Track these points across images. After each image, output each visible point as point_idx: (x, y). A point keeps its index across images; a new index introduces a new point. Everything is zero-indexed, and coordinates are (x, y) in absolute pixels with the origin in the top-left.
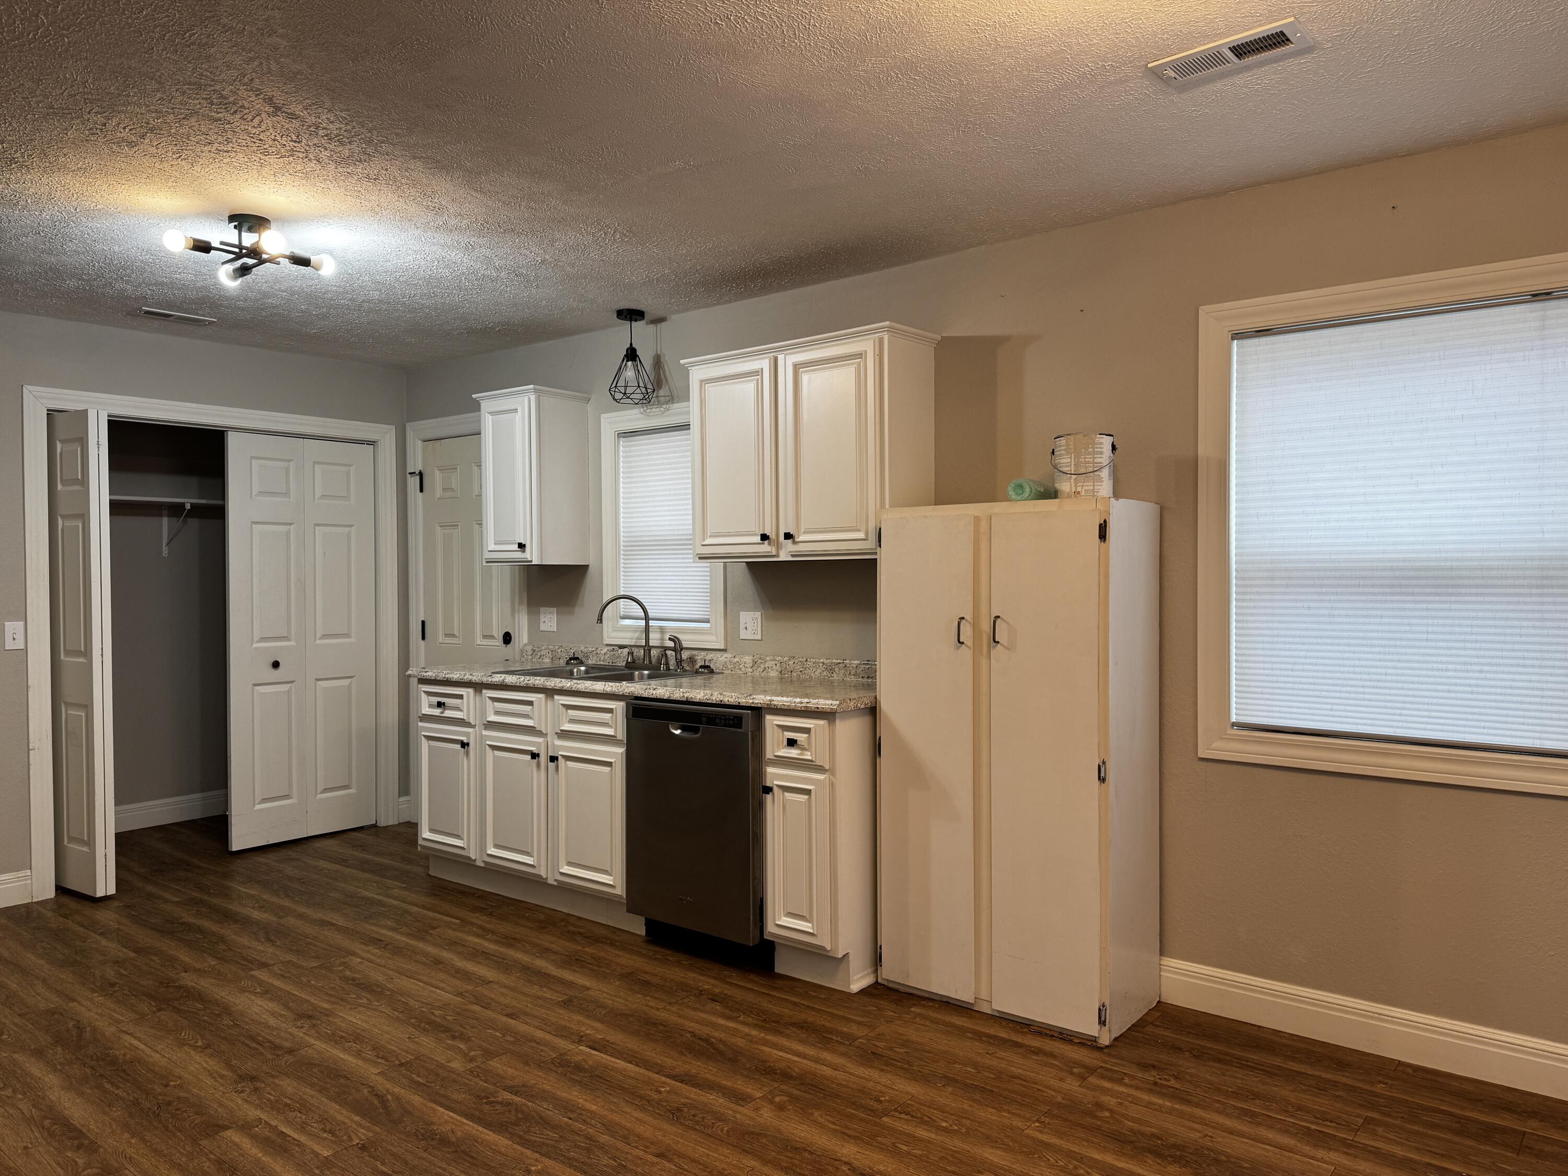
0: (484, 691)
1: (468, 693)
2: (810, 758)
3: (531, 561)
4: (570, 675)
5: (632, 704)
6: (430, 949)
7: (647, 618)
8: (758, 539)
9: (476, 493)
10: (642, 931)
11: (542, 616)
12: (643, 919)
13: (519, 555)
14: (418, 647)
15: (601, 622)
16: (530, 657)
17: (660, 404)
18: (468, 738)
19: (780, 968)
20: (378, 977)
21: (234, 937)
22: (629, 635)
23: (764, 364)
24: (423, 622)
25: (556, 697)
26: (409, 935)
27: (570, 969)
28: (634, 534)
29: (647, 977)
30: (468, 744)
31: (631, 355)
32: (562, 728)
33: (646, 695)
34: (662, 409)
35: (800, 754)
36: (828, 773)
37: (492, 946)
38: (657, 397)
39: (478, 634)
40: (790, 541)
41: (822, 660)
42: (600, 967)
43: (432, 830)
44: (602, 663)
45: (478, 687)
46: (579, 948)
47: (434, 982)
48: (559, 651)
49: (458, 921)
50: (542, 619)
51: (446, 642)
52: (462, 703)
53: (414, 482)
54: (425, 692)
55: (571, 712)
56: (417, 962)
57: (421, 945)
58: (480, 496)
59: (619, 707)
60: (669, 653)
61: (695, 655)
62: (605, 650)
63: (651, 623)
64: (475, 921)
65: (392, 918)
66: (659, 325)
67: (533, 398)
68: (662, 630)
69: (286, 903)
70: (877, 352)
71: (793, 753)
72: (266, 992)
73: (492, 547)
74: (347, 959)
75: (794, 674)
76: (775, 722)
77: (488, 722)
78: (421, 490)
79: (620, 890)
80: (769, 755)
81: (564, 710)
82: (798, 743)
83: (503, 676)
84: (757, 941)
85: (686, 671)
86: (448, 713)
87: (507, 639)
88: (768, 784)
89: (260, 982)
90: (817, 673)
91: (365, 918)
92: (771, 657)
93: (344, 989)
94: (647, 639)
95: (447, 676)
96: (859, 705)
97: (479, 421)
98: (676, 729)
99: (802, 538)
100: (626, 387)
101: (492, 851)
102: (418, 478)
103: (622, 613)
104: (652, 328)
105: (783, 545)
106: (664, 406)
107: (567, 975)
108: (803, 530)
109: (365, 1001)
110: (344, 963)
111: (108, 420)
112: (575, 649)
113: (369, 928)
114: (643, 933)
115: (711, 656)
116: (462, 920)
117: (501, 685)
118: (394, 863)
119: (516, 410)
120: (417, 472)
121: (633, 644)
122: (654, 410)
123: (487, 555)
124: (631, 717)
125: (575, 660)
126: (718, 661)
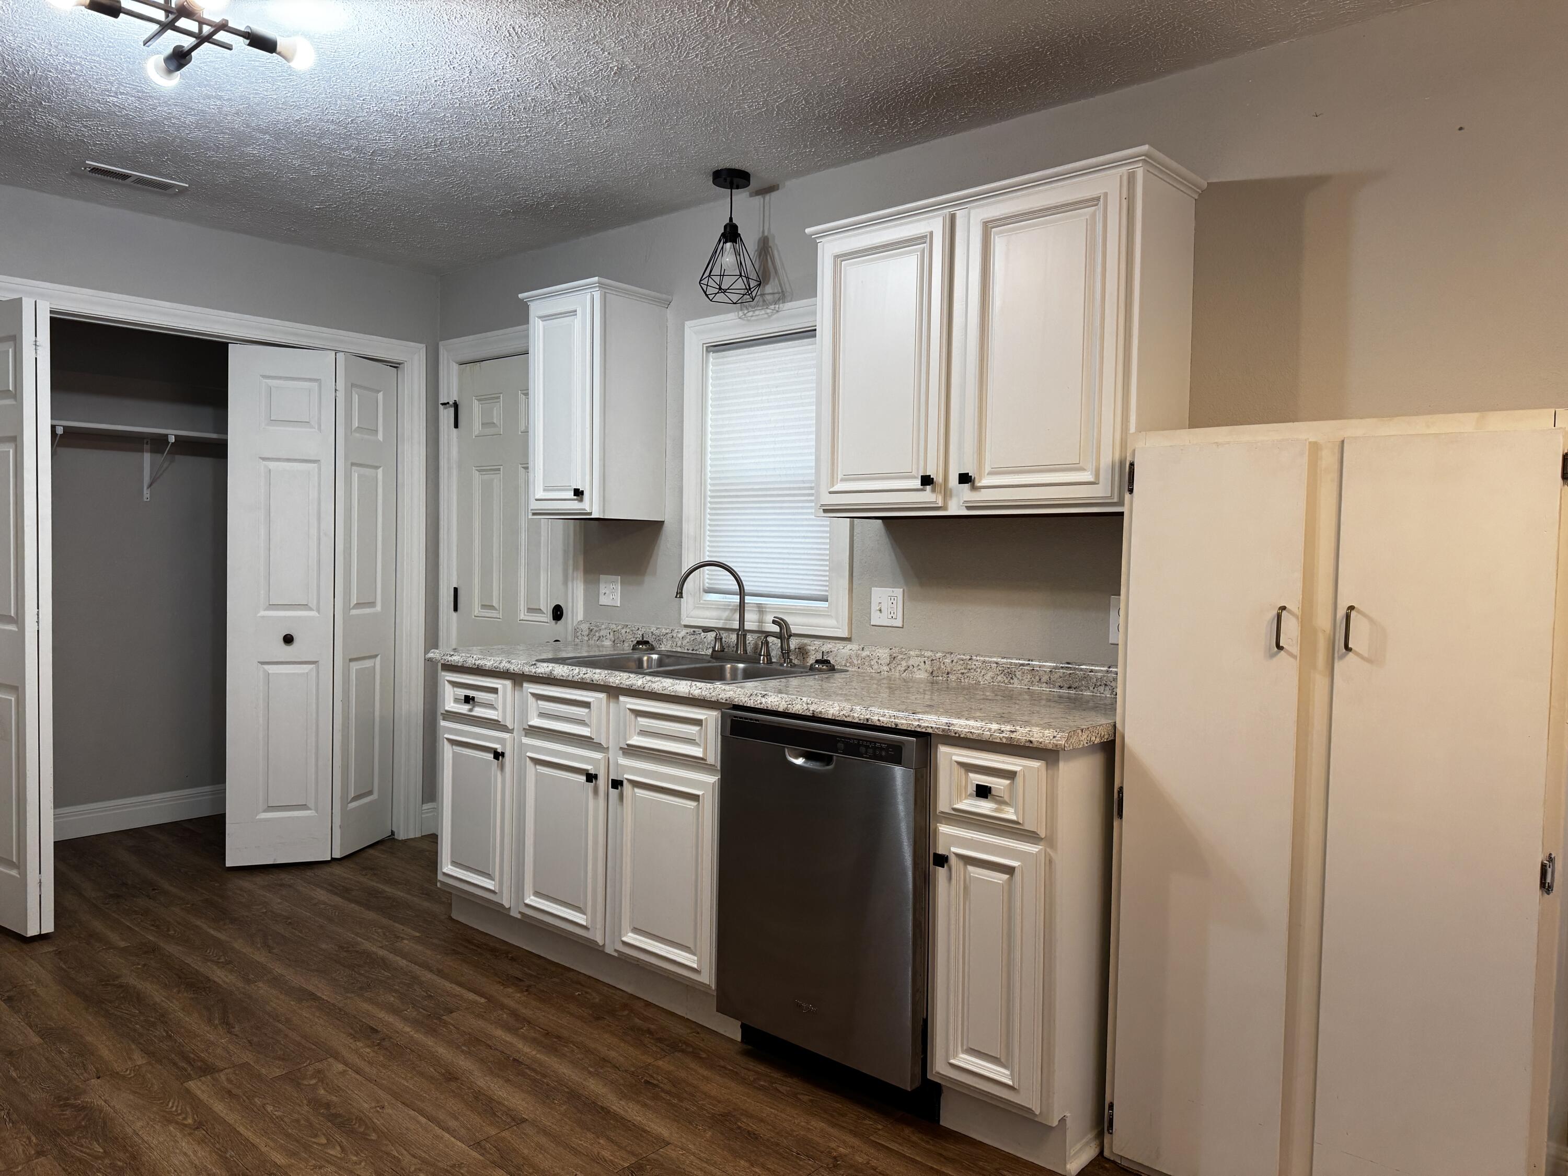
0: (525, 685)
1: (504, 686)
2: (1014, 818)
3: (590, 514)
4: (638, 668)
5: (731, 715)
6: (442, 1051)
7: (742, 593)
8: (917, 483)
9: (523, 428)
10: (737, 1035)
11: (602, 586)
12: (740, 1023)
13: (575, 505)
14: (448, 619)
15: (681, 597)
16: (586, 638)
17: (766, 304)
18: (504, 745)
19: (948, 1120)
20: (362, 1102)
21: (181, 1014)
22: (714, 614)
23: (934, 225)
24: (456, 590)
25: (622, 698)
26: (416, 1023)
27: (638, 1102)
28: (727, 481)
29: (753, 1126)
30: (503, 754)
31: (731, 233)
32: (629, 742)
33: (750, 703)
34: (769, 311)
35: (996, 810)
36: (1042, 843)
37: (527, 1049)
38: (762, 295)
39: (522, 606)
40: (966, 486)
41: (995, 659)
42: (681, 1100)
43: (455, 863)
44: (679, 650)
45: (518, 679)
46: (650, 1060)
47: (441, 1115)
48: (623, 631)
49: (483, 1000)
50: (602, 591)
51: (483, 614)
52: (497, 699)
53: (446, 415)
54: (449, 682)
55: (642, 721)
56: (421, 1074)
57: (429, 1042)
58: (526, 432)
59: (711, 717)
60: (770, 639)
61: (806, 645)
62: (683, 632)
63: (748, 599)
64: (506, 1001)
65: (396, 991)
66: (767, 197)
67: (597, 295)
68: (761, 609)
69: (260, 957)
70: (1125, 195)
71: (985, 807)
72: (199, 1126)
73: (540, 494)
74: (325, 1063)
75: (953, 677)
76: (955, 758)
77: (530, 726)
78: (456, 426)
79: (707, 977)
80: (943, 805)
81: (633, 717)
82: (993, 792)
83: (551, 665)
84: (917, 1084)
85: (795, 665)
86: (479, 712)
87: (558, 613)
88: (941, 851)
89: (196, 1104)
90: (988, 677)
91: (361, 988)
92: (917, 652)
93: (311, 1125)
94: (742, 620)
95: (477, 663)
96: (1094, 738)
97: (527, 336)
98: (797, 757)
99: (985, 482)
100: (722, 276)
101: (532, 900)
102: (452, 410)
103: (707, 585)
104: (758, 200)
105: (954, 492)
106: (772, 307)
107: (633, 1112)
108: (987, 469)
109: (335, 1152)
110: (319, 1071)
111: (51, 318)
112: (643, 630)
113: (362, 1006)
114: (739, 1039)
115: (830, 646)
116: (489, 999)
117: (548, 678)
118: (409, 897)
119: (574, 312)
120: (451, 403)
121: (720, 626)
122: (757, 313)
123: (535, 505)
124: (728, 734)
125: (644, 644)
126: (840, 653)
